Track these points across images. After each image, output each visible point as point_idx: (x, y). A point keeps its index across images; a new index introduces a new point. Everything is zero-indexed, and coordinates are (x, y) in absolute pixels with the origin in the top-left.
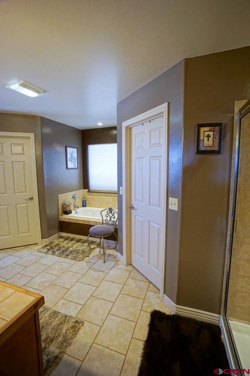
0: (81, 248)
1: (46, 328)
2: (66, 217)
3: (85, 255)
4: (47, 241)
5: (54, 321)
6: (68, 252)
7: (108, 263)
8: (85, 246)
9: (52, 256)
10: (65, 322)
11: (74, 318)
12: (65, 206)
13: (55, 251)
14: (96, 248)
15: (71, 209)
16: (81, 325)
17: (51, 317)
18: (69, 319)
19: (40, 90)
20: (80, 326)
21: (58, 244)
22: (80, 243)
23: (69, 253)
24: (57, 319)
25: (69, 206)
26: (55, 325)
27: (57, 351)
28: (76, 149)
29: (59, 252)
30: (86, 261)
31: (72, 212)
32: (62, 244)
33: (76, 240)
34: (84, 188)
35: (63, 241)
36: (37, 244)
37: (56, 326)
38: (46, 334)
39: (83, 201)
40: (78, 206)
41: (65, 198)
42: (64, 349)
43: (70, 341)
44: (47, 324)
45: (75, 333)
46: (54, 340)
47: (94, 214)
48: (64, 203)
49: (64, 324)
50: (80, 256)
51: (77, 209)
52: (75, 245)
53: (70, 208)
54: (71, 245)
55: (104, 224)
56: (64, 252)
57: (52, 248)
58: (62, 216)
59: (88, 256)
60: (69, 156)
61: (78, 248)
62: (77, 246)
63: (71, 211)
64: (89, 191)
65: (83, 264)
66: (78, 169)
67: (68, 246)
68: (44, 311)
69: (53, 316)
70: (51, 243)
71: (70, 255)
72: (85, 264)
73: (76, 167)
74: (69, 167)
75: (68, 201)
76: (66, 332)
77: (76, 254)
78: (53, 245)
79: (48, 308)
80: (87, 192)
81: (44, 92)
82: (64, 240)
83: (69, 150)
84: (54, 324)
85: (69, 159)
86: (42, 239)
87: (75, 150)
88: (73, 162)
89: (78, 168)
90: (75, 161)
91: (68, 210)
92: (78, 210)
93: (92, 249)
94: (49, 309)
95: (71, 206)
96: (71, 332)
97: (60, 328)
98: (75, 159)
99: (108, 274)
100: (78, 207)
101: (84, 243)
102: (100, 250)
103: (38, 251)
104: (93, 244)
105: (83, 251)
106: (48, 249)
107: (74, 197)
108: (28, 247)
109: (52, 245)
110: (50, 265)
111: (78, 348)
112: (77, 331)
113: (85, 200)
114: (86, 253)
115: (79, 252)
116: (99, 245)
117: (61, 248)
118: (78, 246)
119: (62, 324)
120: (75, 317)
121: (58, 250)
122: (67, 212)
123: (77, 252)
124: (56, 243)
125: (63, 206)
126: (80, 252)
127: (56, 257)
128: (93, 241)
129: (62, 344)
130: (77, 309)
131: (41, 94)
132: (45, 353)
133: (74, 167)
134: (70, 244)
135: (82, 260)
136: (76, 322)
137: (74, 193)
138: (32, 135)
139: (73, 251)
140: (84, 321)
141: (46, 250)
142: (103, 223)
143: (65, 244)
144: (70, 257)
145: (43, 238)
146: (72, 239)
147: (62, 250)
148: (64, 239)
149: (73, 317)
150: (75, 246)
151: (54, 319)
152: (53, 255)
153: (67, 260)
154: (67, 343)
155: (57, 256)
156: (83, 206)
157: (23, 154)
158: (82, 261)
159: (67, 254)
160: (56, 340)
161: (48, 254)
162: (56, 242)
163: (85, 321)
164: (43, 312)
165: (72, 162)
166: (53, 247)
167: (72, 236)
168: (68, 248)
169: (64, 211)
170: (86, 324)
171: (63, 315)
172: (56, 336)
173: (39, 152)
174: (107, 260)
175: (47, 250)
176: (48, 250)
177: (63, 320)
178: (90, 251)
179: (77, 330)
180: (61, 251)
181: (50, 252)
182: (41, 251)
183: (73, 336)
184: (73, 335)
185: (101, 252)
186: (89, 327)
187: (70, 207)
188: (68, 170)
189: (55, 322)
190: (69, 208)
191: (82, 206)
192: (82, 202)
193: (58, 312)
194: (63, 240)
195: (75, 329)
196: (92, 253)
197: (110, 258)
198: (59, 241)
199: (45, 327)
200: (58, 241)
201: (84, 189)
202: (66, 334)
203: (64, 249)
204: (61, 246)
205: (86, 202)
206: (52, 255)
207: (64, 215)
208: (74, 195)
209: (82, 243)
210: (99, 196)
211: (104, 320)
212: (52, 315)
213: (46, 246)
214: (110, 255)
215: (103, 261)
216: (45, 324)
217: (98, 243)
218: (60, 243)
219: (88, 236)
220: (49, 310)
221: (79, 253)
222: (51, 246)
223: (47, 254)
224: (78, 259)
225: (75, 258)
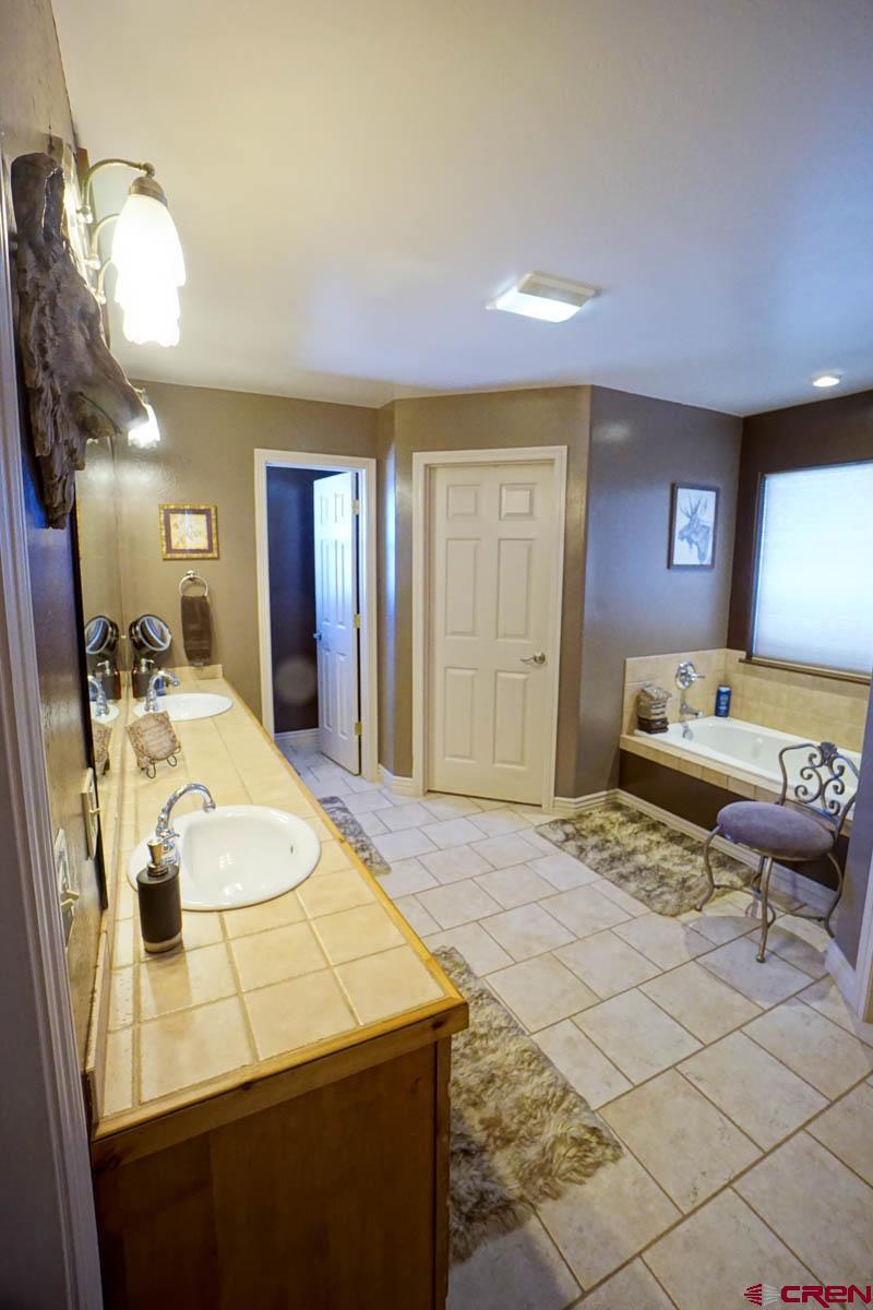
0: (680, 868)
1: (499, 1088)
2: (643, 743)
3: (686, 901)
4: (569, 806)
5: (527, 1081)
6: (627, 868)
7: (774, 969)
8: (695, 868)
9: (575, 860)
10: (558, 1105)
11: (593, 1112)
12: (646, 699)
13: (588, 849)
14: (736, 889)
15: (666, 715)
16: (609, 1152)
17: (523, 1062)
18: (575, 1106)
19: (581, 291)
20: (604, 1154)
21: (602, 827)
22: (680, 849)
23: (632, 870)
24: (537, 1080)
25: (662, 702)
26: (527, 1098)
27: (513, 1188)
28: (713, 494)
29: (599, 857)
30: (684, 925)
31: (669, 726)
32: (615, 831)
33: (667, 830)
34: (730, 645)
35: (622, 824)
36: (540, 806)
37: (529, 1101)
38: (497, 1108)
39: (719, 694)
40: (695, 708)
41: (652, 673)
42: (535, 1198)
43: (557, 1180)
44: (505, 1078)
45: (582, 1169)
46: (513, 1144)
47: (756, 751)
48: (643, 691)
49: (555, 1112)
50: (667, 897)
51: (693, 719)
52: (660, 850)
53: (663, 713)
54: (645, 846)
55: (786, 803)
56: (616, 864)
57: (579, 834)
58: (631, 733)
59: (700, 910)
60: (681, 521)
61: (665, 865)
62: (666, 856)
63: (667, 723)
64: (749, 659)
65: (671, 931)
66: (715, 570)
67: (632, 846)
68: (509, 1032)
69: (529, 1064)
70: (581, 817)
71: (632, 878)
72: (681, 933)
73: (707, 561)
74: (677, 560)
75: (658, 682)
76: (554, 1143)
77: (655, 886)
78: (584, 827)
79: (521, 1026)
80: (741, 661)
81: (598, 293)
82: (625, 819)
83: (686, 497)
84: (525, 1090)
85: (681, 533)
86: (556, 795)
87: (710, 497)
88: (697, 544)
89: (713, 565)
90: (706, 538)
91: (653, 717)
92: (693, 724)
93: (718, 887)
94: (523, 1033)
95: (668, 704)
96: (571, 1158)
97: (539, 1115)
98: (705, 530)
99: (767, 1015)
100: (697, 714)
101: (693, 852)
102: (754, 905)
103: (540, 829)
104: (732, 869)
105: (684, 881)
106: (567, 835)
107: (684, 674)
108: (513, 806)
109: (582, 823)
110: (563, 888)
111: (581, 1230)
112: (587, 1166)
113: (728, 694)
114: (691, 893)
115: (666, 880)
116: (754, 880)
117: (608, 844)
118: (671, 856)
119: (548, 1109)
120: (597, 1110)
121: (599, 848)
122: (648, 725)
123: (662, 877)
124: (599, 822)
125: (638, 700)
126: (672, 882)
127: (587, 869)
128: (733, 859)
129: (531, 1173)
130: (609, 1084)
131: (588, 305)
132: (480, 1165)
133: (697, 562)
134: (642, 842)
135: (673, 916)
136: (594, 1131)
137: (686, 657)
138: (559, 453)
139: (646, 869)
140: (623, 1146)
141: (560, 836)
142: (783, 800)
143: (627, 835)
144: (633, 886)
145: (559, 791)
146: (655, 826)
147: (610, 852)
148: (626, 815)
149: (587, 1107)
150: (657, 854)
151: (530, 1077)
152: (578, 858)
153: (620, 895)
154: (547, 1184)
155: (590, 867)
156: (717, 713)
157: (530, 514)
158: (673, 919)
159: (624, 871)
160: (518, 1146)
161: (564, 850)
162: (598, 819)
163: (625, 1150)
164: (505, 1031)
165: (690, 542)
166: (584, 833)
167: (655, 812)
168: (634, 852)
169: (639, 718)
170: (627, 1161)
171: (560, 1082)
172: (521, 1132)
173: (579, 509)
174: (773, 953)
175: (564, 837)
176: (568, 838)
177: (554, 1095)
178: (711, 893)
179: (591, 1164)
180: (606, 855)
181: (571, 845)
182: (545, 834)
183: (575, 1174)
184: (575, 1170)
185: (754, 913)
186: (635, 1183)
187: (664, 706)
188: (675, 574)
189: (531, 1088)
190: (658, 711)
191: (713, 712)
192: (714, 697)
193: (546, 1059)
194: (621, 819)
195: (586, 1156)
196: (718, 901)
197: (790, 952)
198: (607, 818)
199: (498, 1083)
200: (603, 818)
201: (729, 647)
202: (552, 1148)
203: (617, 850)
204: (610, 838)
205: (733, 697)
206: (574, 856)
207: (637, 732)
208: (686, 666)
209: (685, 849)
210: (789, 682)
211: (702, 1198)
212: (526, 1055)
213: (564, 822)
214: (792, 939)
215: (756, 950)
216: (500, 1073)
217: (750, 870)
218: (608, 826)
219: (711, 830)
220: (521, 1037)
221: (667, 884)
222: (578, 826)
223: (560, 847)
224: (658, 906)
225: (648, 896)
